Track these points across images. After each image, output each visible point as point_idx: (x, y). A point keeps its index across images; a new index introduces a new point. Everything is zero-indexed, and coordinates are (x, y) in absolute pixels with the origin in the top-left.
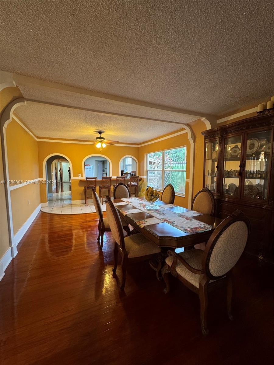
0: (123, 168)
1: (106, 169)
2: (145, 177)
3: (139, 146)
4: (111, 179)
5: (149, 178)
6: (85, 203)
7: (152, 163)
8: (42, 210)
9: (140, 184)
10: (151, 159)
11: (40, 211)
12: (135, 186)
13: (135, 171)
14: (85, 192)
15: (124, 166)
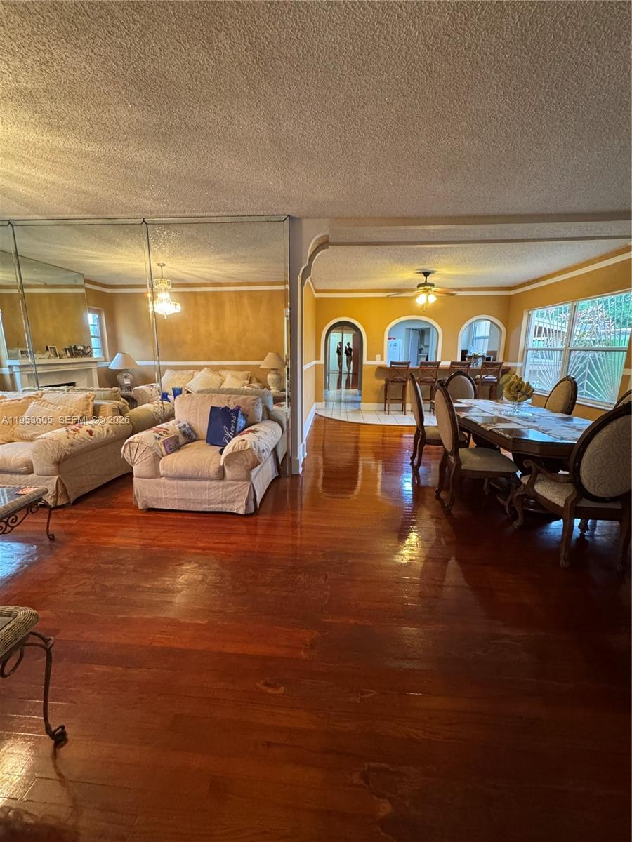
0: (468, 346)
1: (428, 346)
2: (519, 365)
3: (512, 293)
4: (438, 366)
5: (529, 368)
6: (385, 410)
7: (543, 331)
8: (319, 413)
9: (504, 381)
10: (541, 320)
11: (316, 414)
12: (491, 384)
13: (496, 352)
14: (386, 390)
15: (471, 339)
